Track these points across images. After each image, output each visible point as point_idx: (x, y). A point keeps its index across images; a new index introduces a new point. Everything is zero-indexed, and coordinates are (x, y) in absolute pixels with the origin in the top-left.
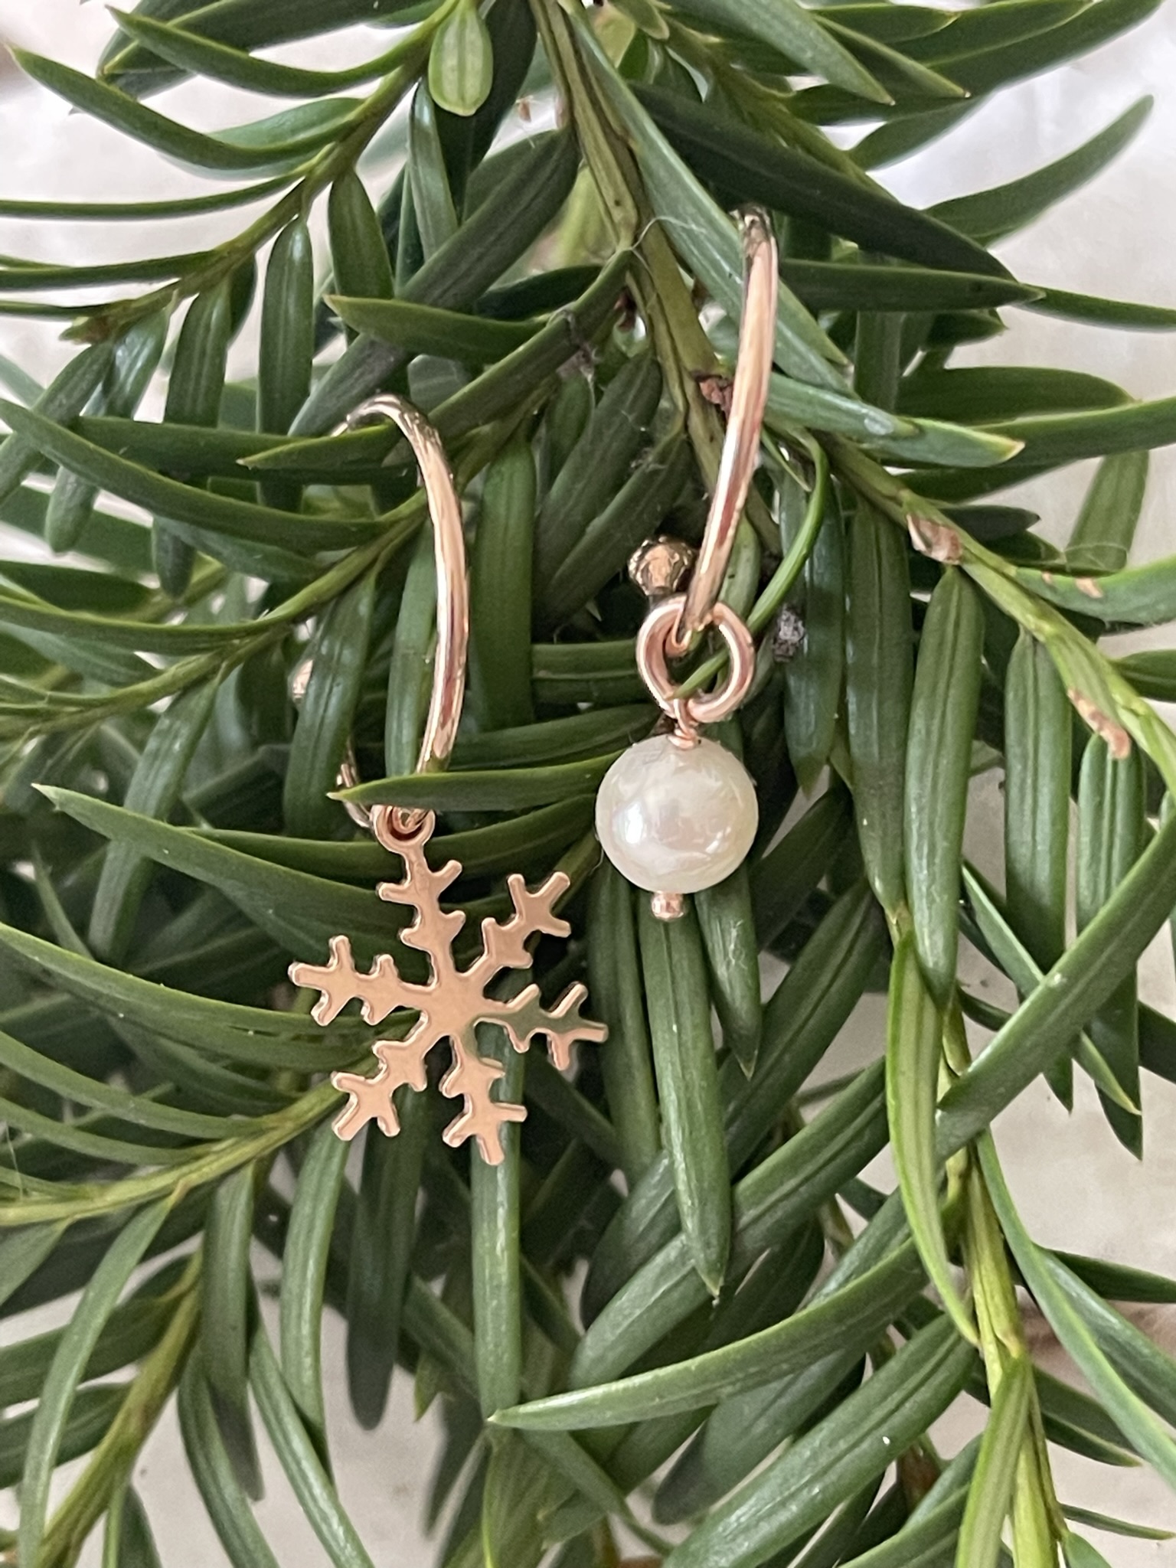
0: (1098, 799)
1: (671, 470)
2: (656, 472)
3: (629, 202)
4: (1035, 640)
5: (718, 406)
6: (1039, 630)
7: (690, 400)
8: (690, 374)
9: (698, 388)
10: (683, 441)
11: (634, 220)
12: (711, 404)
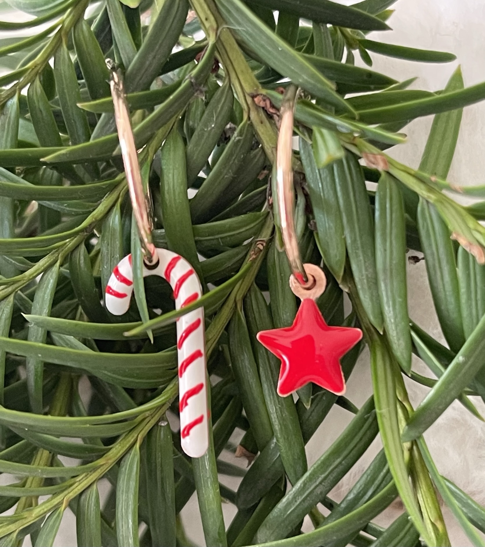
0: (467, 272)
1: (245, 140)
2: (239, 141)
3: (212, 18)
4: (428, 202)
5: (263, 108)
6: (429, 197)
7: (250, 106)
8: (249, 95)
9: (253, 101)
10: (249, 125)
11: (215, 26)
12: (260, 107)
